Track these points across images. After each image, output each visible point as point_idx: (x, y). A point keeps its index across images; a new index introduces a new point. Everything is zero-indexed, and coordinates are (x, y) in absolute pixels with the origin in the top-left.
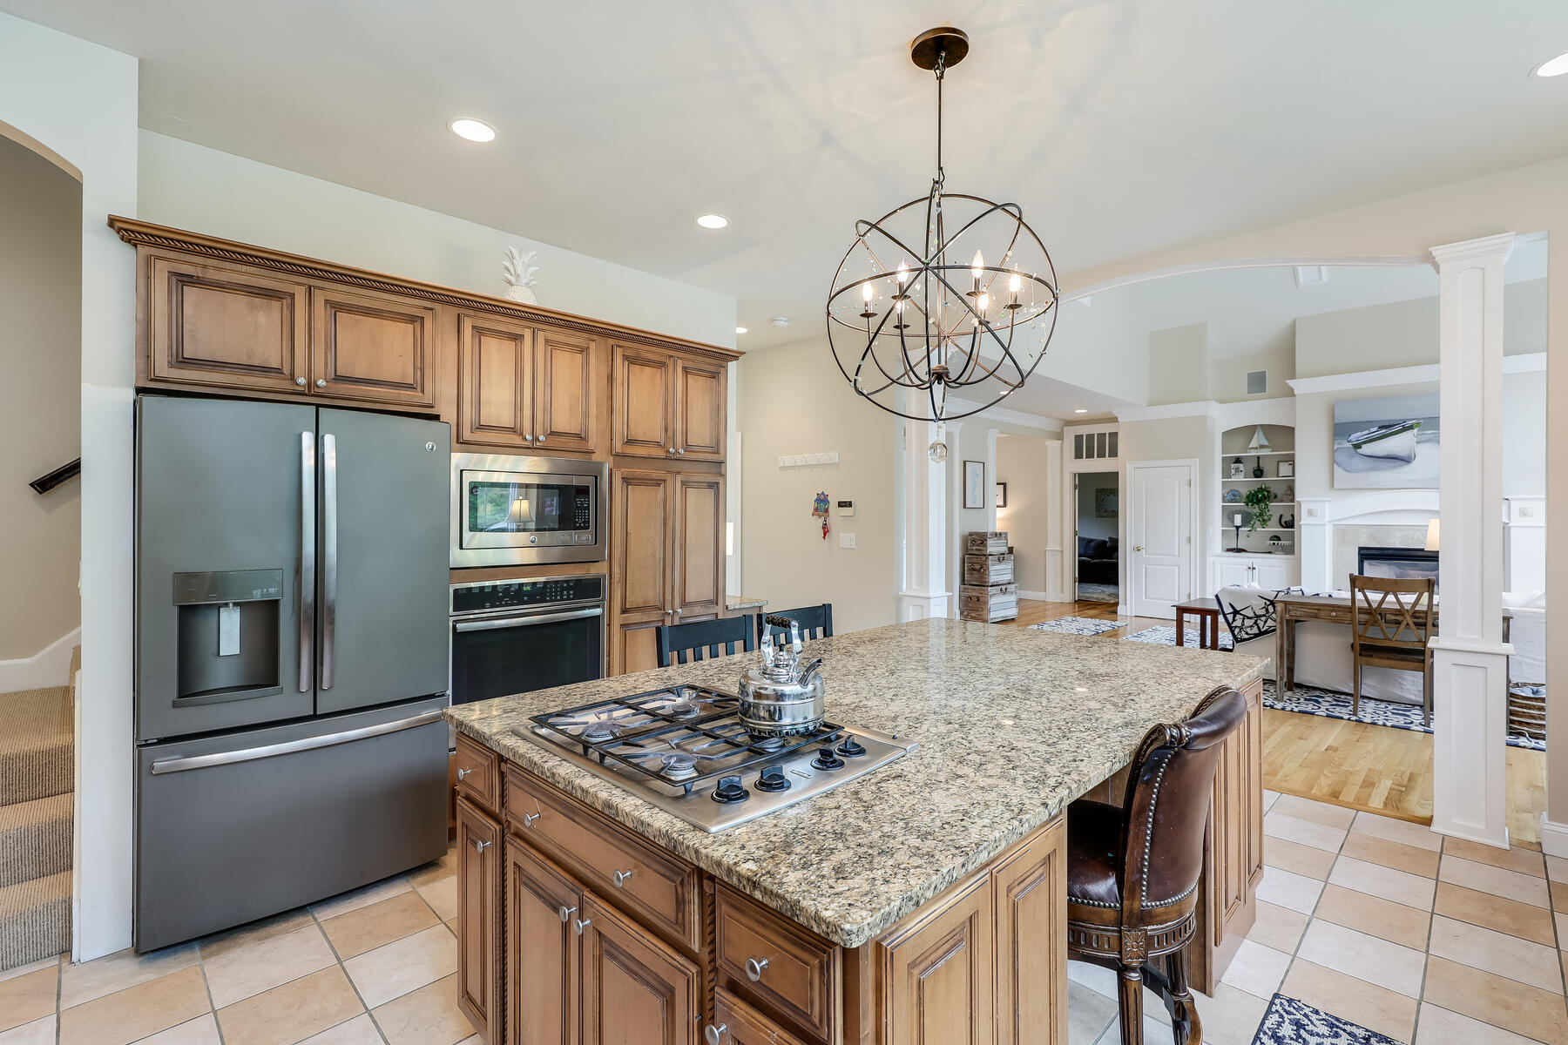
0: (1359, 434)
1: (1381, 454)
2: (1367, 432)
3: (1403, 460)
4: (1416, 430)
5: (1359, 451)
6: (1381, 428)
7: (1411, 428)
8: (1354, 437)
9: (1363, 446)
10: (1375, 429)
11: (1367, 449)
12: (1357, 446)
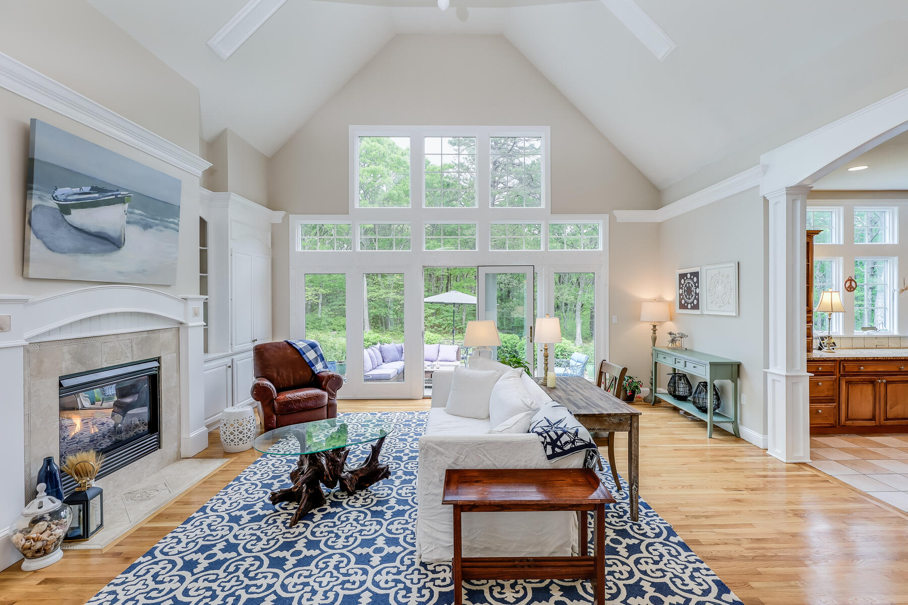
0: (67, 190)
1: (93, 229)
2: (77, 190)
3: (114, 243)
4: (127, 205)
5: (67, 217)
6: (95, 189)
7: (122, 201)
8: (60, 192)
9: (73, 211)
10: (87, 189)
11: (78, 217)
12: (65, 209)
